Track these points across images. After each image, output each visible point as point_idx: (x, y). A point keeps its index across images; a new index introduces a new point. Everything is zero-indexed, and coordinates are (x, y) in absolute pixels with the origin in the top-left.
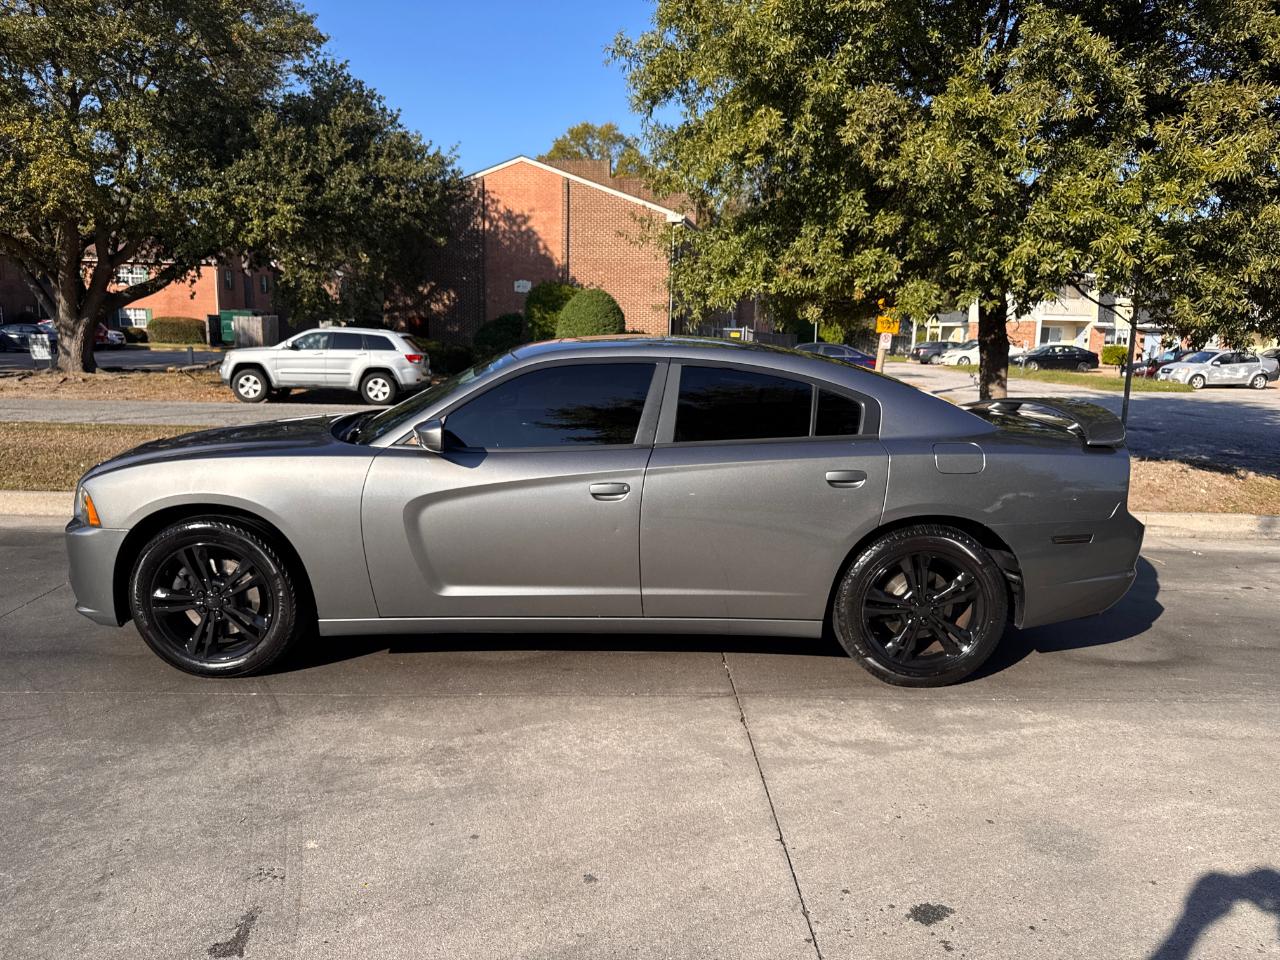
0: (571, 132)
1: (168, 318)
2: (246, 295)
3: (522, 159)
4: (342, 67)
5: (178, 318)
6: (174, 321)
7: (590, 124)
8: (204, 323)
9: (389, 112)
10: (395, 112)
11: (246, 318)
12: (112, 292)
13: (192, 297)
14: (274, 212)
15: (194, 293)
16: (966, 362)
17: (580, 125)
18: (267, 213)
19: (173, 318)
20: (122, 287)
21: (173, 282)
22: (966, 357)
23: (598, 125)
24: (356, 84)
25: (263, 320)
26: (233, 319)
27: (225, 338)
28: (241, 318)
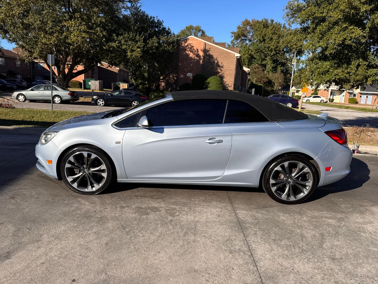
0: (187, 28)
2: (92, 74)
3: (192, 36)
4: (139, 7)
7: (192, 25)
8: (82, 83)
9: (160, 21)
10: (161, 21)
11: (94, 81)
12: (73, 72)
14: (134, 51)
16: (308, 101)
17: (189, 26)
18: (132, 51)
22: (309, 100)
23: (194, 26)
24: (142, 12)
25: (99, 82)
26: (90, 82)
27: (87, 87)
28: (93, 81)
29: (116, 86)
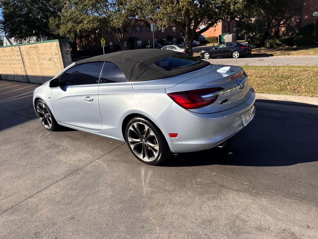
1: (209, 37)
2: (228, 29)
5: (212, 37)
6: (211, 38)
8: (218, 37)
12: (197, 32)
13: (215, 31)
15: (215, 30)
19: (211, 37)
20: (199, 30)
21: (211, 27)
25: (232, 35)
26: (224, 36)
27: (222, 41)
28: (227, 35)
29: (249, 36)
